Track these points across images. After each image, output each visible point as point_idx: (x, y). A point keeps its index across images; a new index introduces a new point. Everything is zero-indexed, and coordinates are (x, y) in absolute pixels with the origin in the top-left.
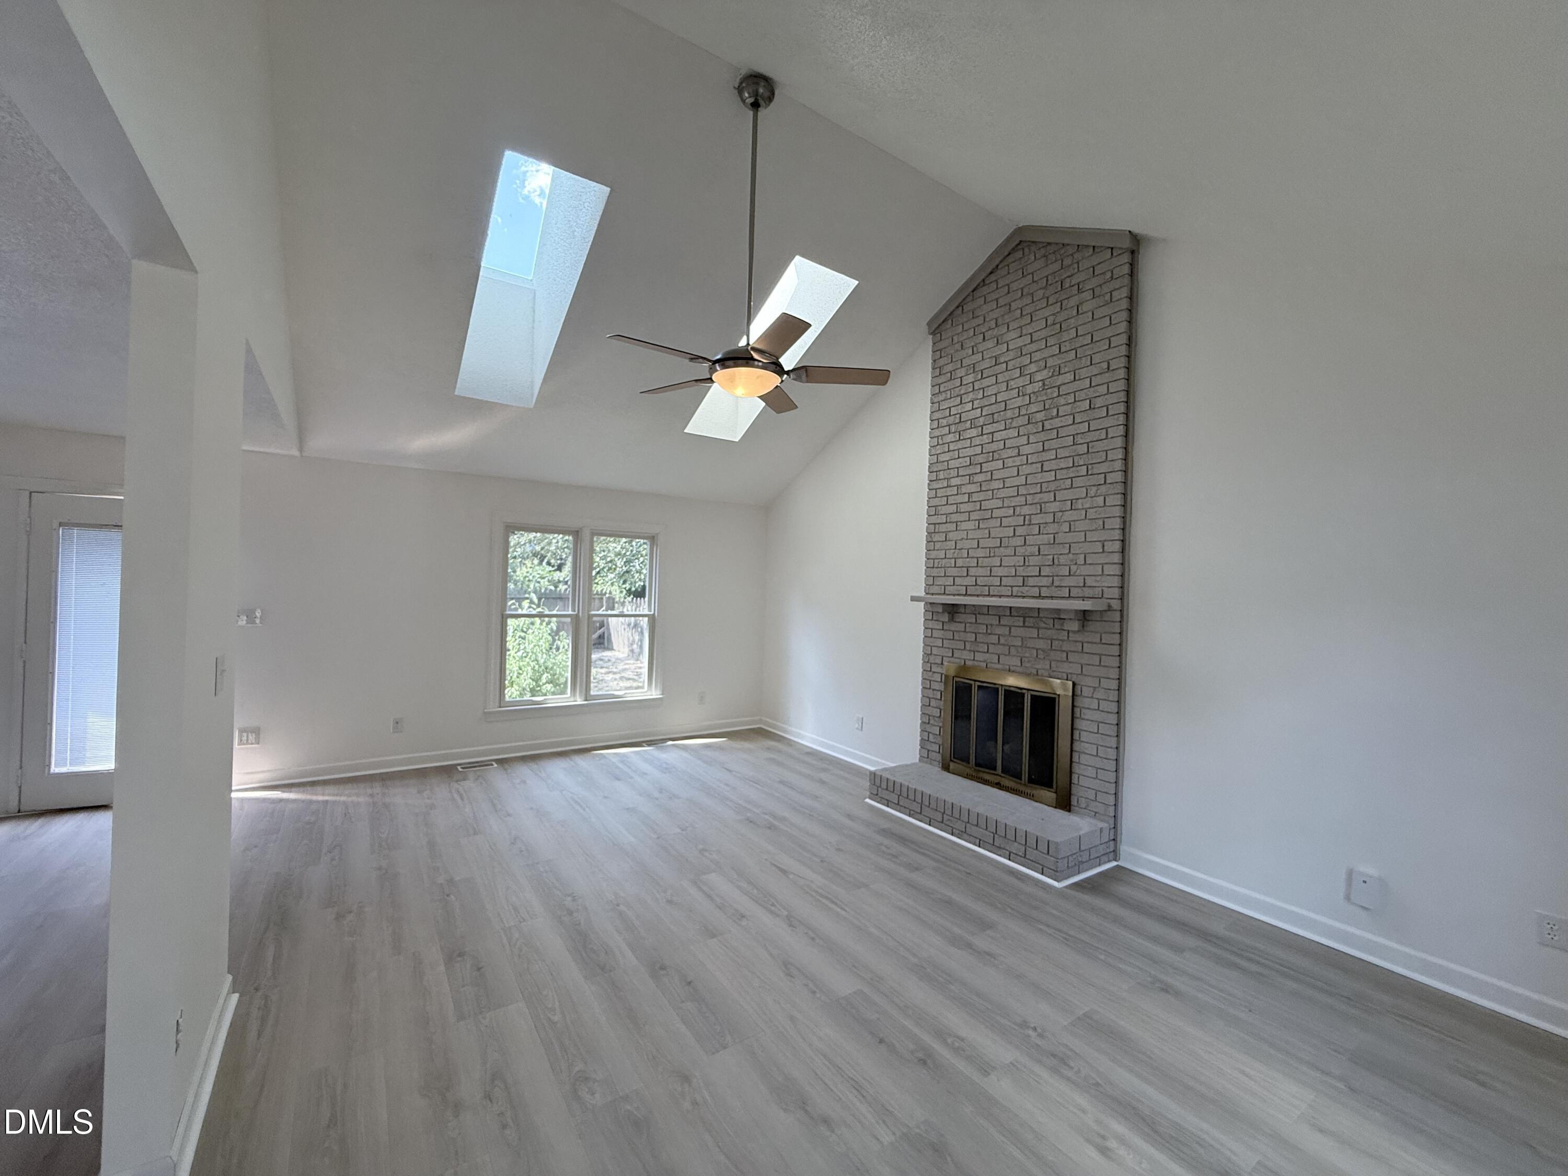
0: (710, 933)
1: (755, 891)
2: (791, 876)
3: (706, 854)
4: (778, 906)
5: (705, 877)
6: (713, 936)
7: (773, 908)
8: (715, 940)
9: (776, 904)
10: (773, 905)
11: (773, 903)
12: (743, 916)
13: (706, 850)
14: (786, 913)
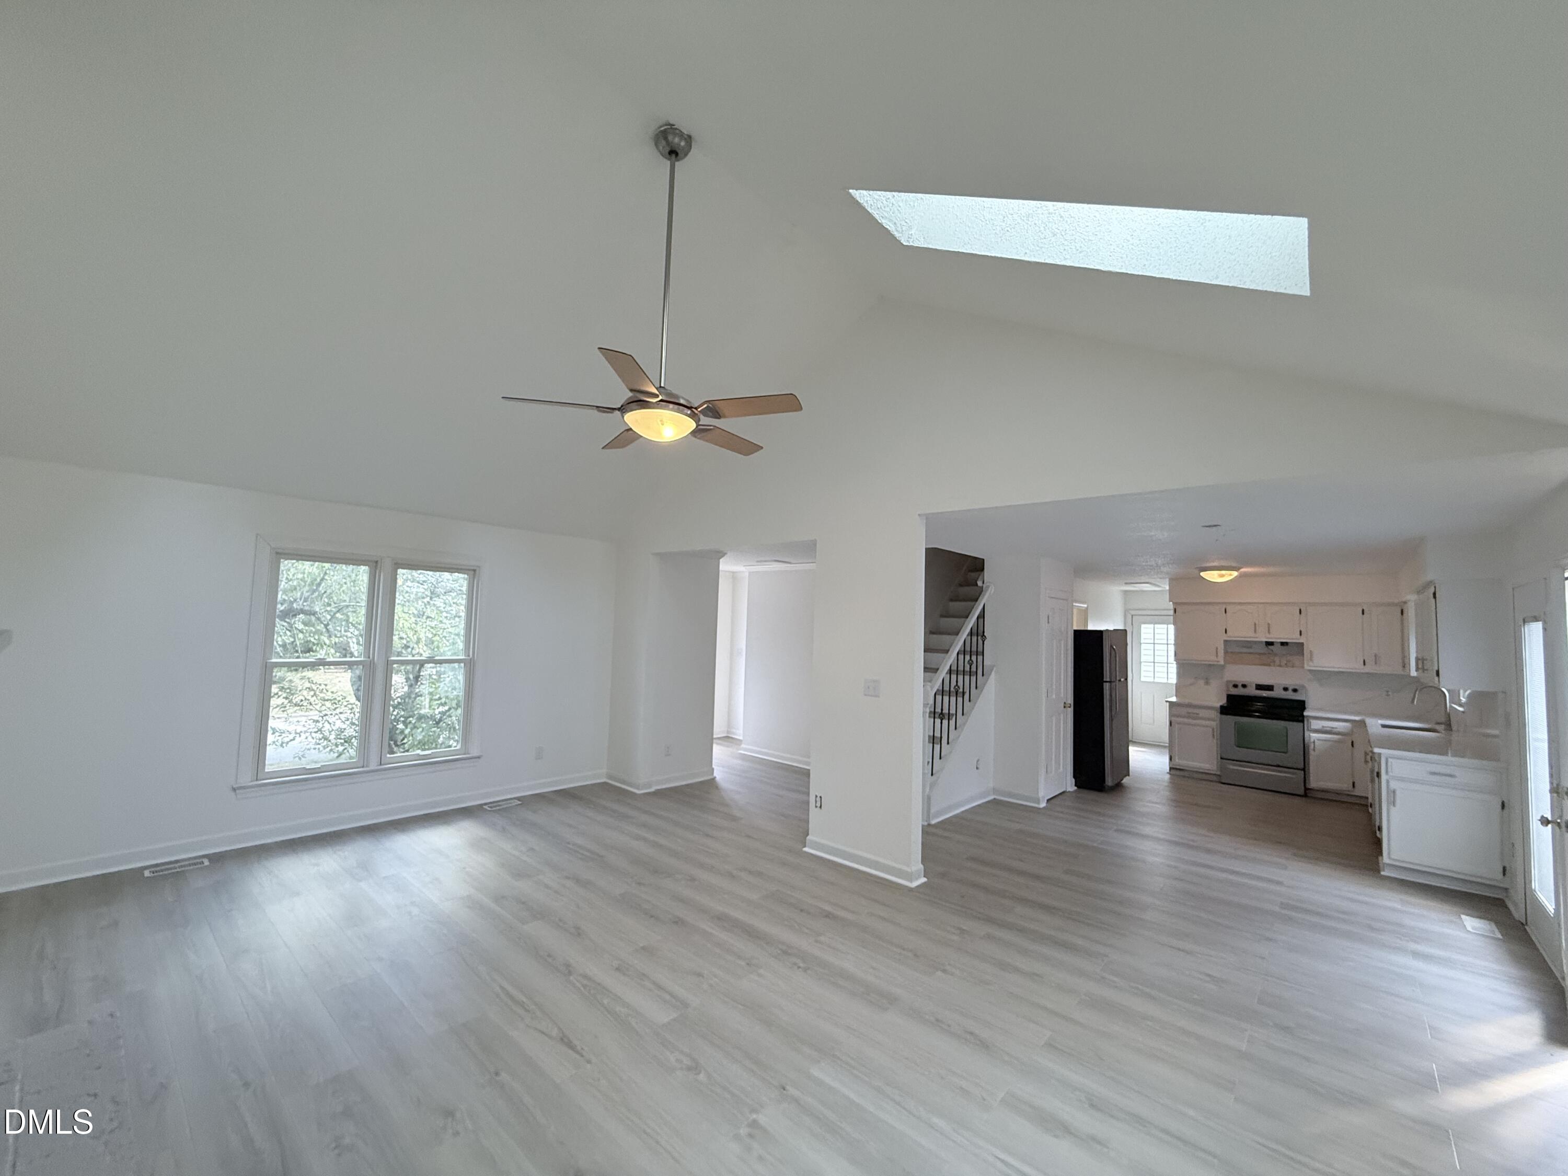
0: (648, 951)
1: (605, 1002)
2: (555, 1032)
3: (687, 1061)
4: (578, 984)
5: (675, 1015)
6: (643, 948)
7: (585, 982)
8: (641, 945)
9: (582, 989)
10: (585, 986)
11: (584, 988)
12: (618, 969)
13: (689, 1069)
14: (571, 978)
